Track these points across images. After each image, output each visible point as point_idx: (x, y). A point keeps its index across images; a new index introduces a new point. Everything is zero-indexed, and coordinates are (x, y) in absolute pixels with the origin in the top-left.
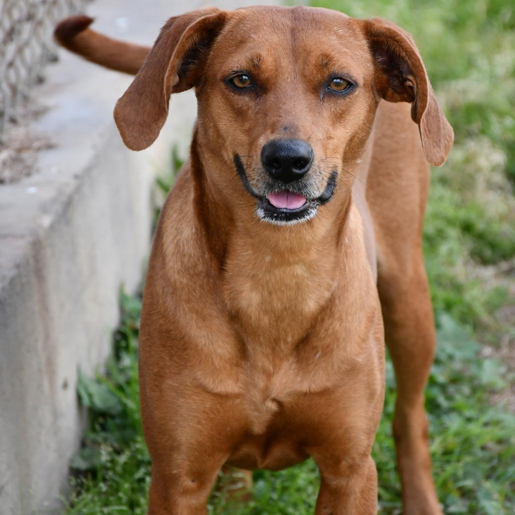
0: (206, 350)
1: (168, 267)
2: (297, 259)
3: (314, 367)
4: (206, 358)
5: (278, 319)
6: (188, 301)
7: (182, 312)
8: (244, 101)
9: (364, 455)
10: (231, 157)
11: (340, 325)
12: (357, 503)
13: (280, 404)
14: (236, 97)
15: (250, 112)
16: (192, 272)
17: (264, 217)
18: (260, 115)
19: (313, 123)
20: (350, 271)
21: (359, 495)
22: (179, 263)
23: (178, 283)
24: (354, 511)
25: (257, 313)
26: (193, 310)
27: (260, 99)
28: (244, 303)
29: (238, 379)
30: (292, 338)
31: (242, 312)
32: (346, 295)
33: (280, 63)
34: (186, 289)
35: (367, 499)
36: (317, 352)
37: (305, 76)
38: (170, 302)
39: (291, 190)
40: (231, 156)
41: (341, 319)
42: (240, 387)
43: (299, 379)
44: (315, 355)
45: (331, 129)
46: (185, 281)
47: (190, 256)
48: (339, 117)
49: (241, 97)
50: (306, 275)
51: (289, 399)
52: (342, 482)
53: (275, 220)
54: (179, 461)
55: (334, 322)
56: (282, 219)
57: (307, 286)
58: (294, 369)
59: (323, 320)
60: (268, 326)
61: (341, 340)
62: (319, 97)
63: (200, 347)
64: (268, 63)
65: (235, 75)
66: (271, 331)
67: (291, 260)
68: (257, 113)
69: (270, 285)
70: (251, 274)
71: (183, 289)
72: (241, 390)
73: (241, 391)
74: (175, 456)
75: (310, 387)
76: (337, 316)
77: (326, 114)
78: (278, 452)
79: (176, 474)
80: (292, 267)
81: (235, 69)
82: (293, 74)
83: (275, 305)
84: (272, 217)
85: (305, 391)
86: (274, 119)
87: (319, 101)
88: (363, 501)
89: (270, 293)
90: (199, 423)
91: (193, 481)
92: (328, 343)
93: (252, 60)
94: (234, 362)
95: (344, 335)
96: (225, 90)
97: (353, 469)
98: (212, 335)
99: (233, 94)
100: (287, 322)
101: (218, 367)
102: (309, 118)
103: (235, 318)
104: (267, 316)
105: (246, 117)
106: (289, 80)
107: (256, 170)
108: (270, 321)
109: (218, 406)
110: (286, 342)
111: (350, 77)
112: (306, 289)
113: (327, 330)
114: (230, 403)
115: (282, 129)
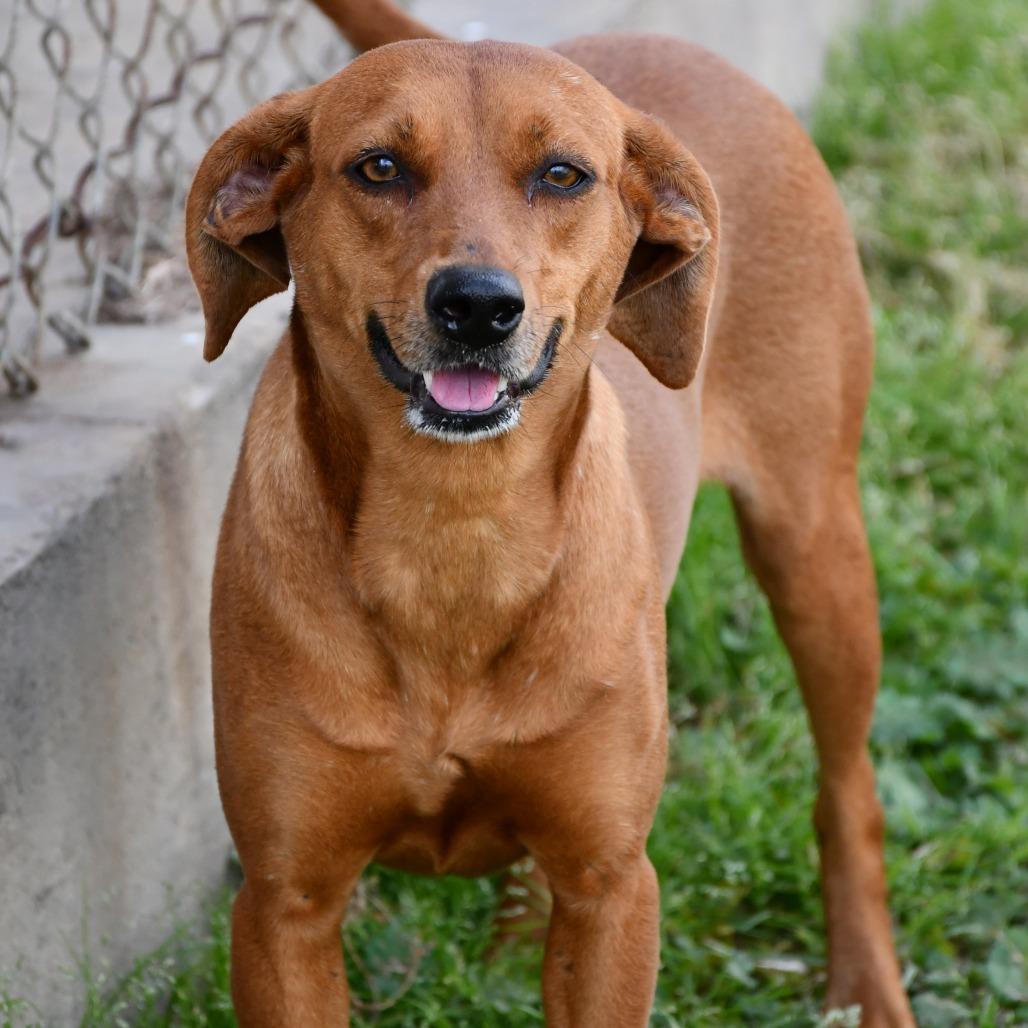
0: (323, 667)
1: (254, 511)
2: (479, 508)
3: (527, 696)
4: (323, 680)
5: (453, 614)
6: (292, 579)
7: (279, 596)
8: (384, 207)
9: (632, 856)
10: (360, 322)
11: (571, 622)
12: (617, 947)
13: (463, 762)
14: (370, 199)
15: (396, 227)
16: (297, 527)
17: (423, 425)
18: (416, 230)
19: (515, 243)
20: (589, 523)
21: (620, 930)
22: (274, 508)
23: (271, 543)
24: (609, 961)
25: (415, 607)
26: (299, 594)
27: (415, 200)
28: (389, 590)
29: (386, 721)
30: (480, 649)
31: (387, 605)
32: (580, 568)
33: (452, 128)
34: (288, 556)
35: (637, 938)
36: (530, 672)
37: (498, 153)
38: (260, 574)
39: (481, 364)
40: (361, 319)
41: (572, 612)
42: (392, 736)
43: (497, 718)
44: (526, 677)
45: (549, 256)
46: (285, 542)
47: (293, 498)
48: (563, 238)
49: (379, 200)
50: (497, 537)
51: (480, 755)
52: (590, 905)
53: (444, 430)
54: (279, 859)
55: (557, 617)
56: (456, 428)
57: (499, 558)
58: (488, 702)
59: (536, 615)
60: (434, 628)
61: (573, 647)
62: (525, 194)
63: (312, 660)
64: (428, 129)
65: (365, 157)
66: (440, 638)
67: (468, 508)
68: (411, 227)
69: (436, 556)
70: (401, 537)
71: (282, 555)
72: (391, 740)
73: (392, 743)
74: (272, 849)
75: (517, 735)
76: (563, 606)
77: (539, 227)
78: (470, 840)
79: (273, 881)
80: (471, 522)
81: (367, 146)
82: (475, 149)
83: (444, 589)
84: (437, 424)
85: (508, 740)
86: (444, 233)
87: (525, 203)
88: (627, 943)
89: (435, 570)
90: (313, 794)
91: (306, 897)
92: (548, 654)
93: (397, 126)
94: (376, 690)
95: (579, 637)
96: (347, 189)
97: (610, 881)
98: (334, 640)
99: (362, 194)
100: (467, 620)
101: (346, 697)
102: (507, 233)
103: (376, 616)
104: (432, 611)
105: (388, 238)
106: (469, 161)
107: (414, 324)
108: (437, 620)
109: (349, 768)
110: (469, 656)
111: (584, 164)
112: (498, 562)
113: (545, 632)
114: (371, 762)
115: (463, 248)
